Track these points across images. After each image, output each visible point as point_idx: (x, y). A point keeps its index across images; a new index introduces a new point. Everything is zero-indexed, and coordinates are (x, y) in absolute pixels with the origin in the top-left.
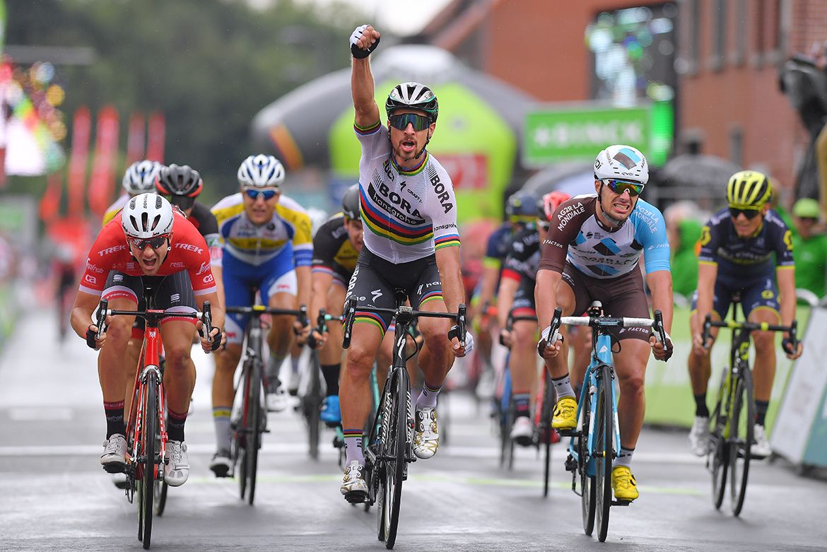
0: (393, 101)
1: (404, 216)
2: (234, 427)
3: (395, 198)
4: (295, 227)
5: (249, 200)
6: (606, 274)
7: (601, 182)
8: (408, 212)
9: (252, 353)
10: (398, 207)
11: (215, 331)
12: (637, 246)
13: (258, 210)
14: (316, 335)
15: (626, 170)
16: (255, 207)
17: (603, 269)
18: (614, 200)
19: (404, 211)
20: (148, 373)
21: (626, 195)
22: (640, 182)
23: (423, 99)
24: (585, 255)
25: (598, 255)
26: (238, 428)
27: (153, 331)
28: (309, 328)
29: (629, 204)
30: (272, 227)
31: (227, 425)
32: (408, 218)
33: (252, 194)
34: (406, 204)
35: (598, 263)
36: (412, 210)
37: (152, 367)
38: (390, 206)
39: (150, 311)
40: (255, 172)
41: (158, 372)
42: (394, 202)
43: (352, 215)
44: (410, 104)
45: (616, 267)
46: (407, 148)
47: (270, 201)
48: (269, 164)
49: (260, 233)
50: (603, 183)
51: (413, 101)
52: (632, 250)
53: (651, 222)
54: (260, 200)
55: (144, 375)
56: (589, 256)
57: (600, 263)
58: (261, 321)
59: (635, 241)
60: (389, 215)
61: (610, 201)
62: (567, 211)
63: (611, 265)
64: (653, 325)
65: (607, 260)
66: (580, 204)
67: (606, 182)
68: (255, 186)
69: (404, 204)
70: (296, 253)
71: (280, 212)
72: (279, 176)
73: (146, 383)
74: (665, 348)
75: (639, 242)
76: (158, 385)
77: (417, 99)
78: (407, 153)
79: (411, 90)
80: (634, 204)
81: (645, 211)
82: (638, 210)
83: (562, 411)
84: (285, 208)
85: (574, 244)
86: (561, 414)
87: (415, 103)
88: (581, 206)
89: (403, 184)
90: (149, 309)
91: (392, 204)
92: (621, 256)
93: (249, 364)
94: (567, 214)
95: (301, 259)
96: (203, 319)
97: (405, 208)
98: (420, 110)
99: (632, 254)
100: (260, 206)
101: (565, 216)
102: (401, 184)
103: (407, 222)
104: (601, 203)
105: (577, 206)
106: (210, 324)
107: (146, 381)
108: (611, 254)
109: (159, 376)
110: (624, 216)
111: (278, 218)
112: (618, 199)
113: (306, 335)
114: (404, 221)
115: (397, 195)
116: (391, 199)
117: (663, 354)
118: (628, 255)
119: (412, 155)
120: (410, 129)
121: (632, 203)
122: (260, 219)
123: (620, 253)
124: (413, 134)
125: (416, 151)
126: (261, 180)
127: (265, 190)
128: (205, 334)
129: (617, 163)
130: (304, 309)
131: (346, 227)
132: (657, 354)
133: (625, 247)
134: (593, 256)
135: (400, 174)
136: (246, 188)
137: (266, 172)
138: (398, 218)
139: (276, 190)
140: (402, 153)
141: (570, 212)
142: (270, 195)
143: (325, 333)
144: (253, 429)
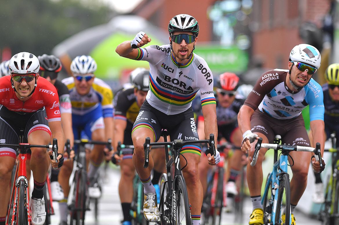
0: (173, 27)
1: (182, 91)
2: (69, 208)
3: (175, 82)
4: (103, 95)
5: (77, 82)
6: (284, 116)
7: (292, 63)
8: (185, 88)
9: (81, 166)
10: (178, 86)
11: (60, 156)
12: (305, 103)
13: (83, 87)
14: (116, 156)
15: (308, 58)
16: (81, 85)
17: (283, 113)
18: (298, 74)
19: (182, 88)
20: (20, 181)
21: (305, 73)
22: (315, 67)
23: (190, 25)
24: (275, 103)
25: (282, 105)
26: (72, 209)
27: (23, 156)
28: (113, 152)
29: (306, 78)
30: (90, 96)
31: (65, 207)
32: (184, 91)
33: (79, 78)
34: (183, 84)
35: (281, 110)
36: (187, 87)
37: (23, 177)
38: (173, 86)
39: (21, 144)
40: (80, 66)
41: (26, 180)
42: (176, 84)
43: (139, 87)
44: (183, 28)
45: (290, 113)
46: (183, 53)
47: (90, 82)
48: (88, 61)
49: (84, 100)
50: (294, 64)
51: (185, 27)
52: (301, 105)
53: (316, 92)
54: (84, 82)
55: (18, 182)
56: (277, 104)
57: (282, 110)
58: (85, 148)
59: (304, 100)
60: (172, 91)
61: (296, 74)
62: (268, 76)
63: (288, 112)
64: (314, 151)
65: (287, 108)
66: (277, 74)
67: (296, 64)
68: (80, 73)
69: (182, 84)
70: (104, 110)
71: (95, 88)
72: (94, 67)
73: (19, 187)
74: (321, 165)
75: (307, 101)
76: (26, 188)
77: (187, 25)
78: (183, 56)
79: (183, 20)
80: (309, 79)
81: (313, 85)
82: (310, 84)
83: (255, 216)
84: (97, 86)
85: (270, 96)
86: (255, 217)
87: (186, 28)
88: (277, 75)
89: (181, 73)
90: (21, 143)
91: (174, 85)
92: (295, 107)
93: (78, 172)
94: (268, 77)
95: (106, 113)
96: (53, 149)
97: (182, 86)
98: (190, 32)
99: (301, 107)
100: (84, 85)
101: (266, 78)
102: (180, 73)
103: (184, 93)
104: (290, 75)
105: (275, 74)
106: (57, 152)
107: (19, 185)
108: (289, 105)
109: (27, 182)
110: (302, 85)
111: (93, 90)
112: (301, 74)
113: (111, 156)
114: (182, 93)
115: (177, 80)
116: (173, 83)
117: (319, 169)
118: (299, 107)
119: (186, 57)
120: (184, 43)
121: (308, 78)
122: (84, 92)
123: (295, 106)
124: (186, 46)
125: (188, 54)
126: (84, 70)
127: (87, 76)
128: (54, 157)
129: (304, 54)
130: (110, 141)
131: (135, 94)
132: (316, 168)
133: (298, 103)
134: (279, 105)
135: (179, 68)
136: (75, 75)
137: (86, 66)
138: (178, 92)
139: (92, 75)
140: (180, 57)
141: (270, 77)
142: (89, 79)
143: (121, 155)
144: (81, 208)
